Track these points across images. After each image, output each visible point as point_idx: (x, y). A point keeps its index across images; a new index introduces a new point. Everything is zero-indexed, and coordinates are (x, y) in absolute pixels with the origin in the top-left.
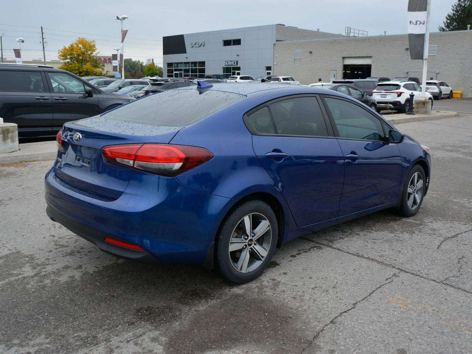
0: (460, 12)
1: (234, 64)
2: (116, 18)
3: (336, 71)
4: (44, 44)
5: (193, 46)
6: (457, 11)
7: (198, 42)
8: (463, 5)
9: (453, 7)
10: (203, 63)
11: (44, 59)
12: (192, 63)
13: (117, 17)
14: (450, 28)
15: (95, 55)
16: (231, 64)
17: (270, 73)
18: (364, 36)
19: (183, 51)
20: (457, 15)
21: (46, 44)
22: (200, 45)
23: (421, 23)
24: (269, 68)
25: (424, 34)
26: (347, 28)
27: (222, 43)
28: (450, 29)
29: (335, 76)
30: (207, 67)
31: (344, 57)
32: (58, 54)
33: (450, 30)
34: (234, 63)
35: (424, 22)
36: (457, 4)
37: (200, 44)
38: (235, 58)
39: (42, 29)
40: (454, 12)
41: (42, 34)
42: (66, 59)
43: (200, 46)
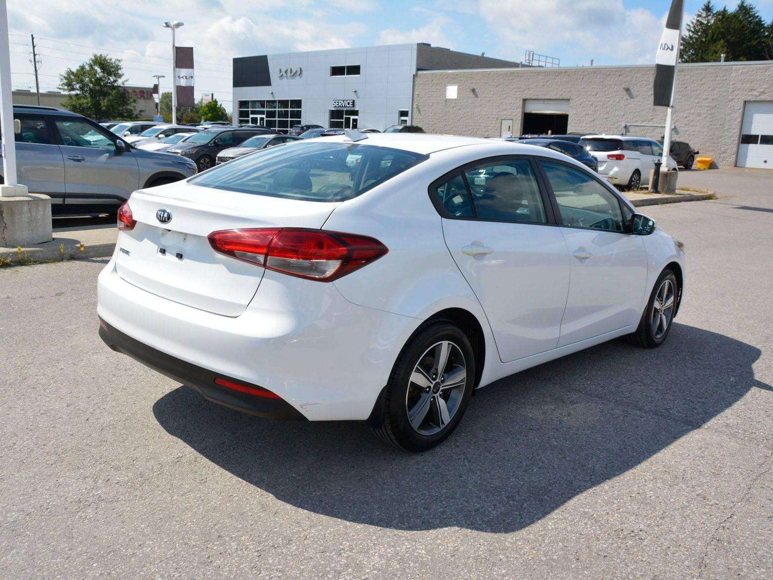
0: (699, 34)
1: (348, 106)
2: (165, 25)
3: (512, 121)
4: (37, 63)
5: (282, 75)
6: (694, 32)
7: (291, 69)
8: (705, 22)
9: (689, 26)
10: (298, 103)
11: (36, 88)
12: (280, 102)
13: (166, 23)
14: (684, 58)
15: (121, 85)
16: (343, 106)
17: (406, 121)
18: (554, 66)
19: (266, 82)
20: (695, 38)
21: (40, 63)
22: (293, 73)
23: (668, 48)
24: (404, 114)
25: (674, 66)
26: (528, 53)
27: (329, 71)
28: (684, 60)
29: (511, 129)
30: (303, 109)
31: (526, 98)
32: (61, 81)
33: (683, 62)
34: (349, 103)
35: (672, 47)
36: (695, 21)
37: (294, 71)
38: (351, 97)
39: (33, 39)
40: (690, 33)
41: (34, 47)
42: (73, 89)
43: (293, 75)
